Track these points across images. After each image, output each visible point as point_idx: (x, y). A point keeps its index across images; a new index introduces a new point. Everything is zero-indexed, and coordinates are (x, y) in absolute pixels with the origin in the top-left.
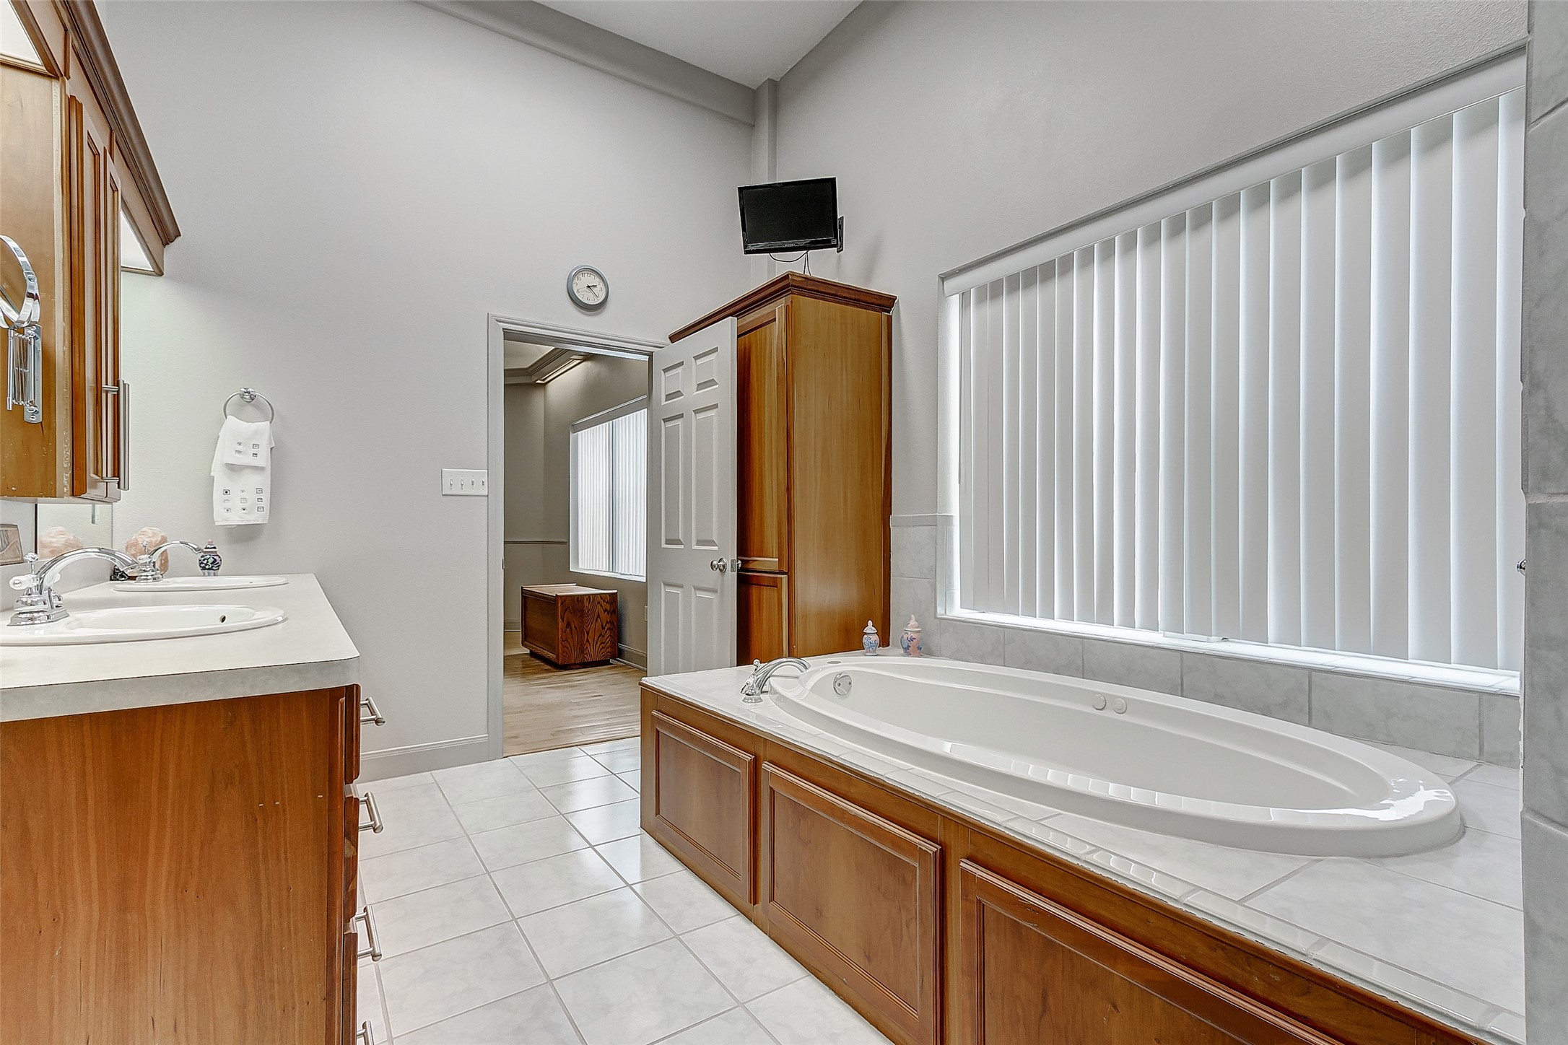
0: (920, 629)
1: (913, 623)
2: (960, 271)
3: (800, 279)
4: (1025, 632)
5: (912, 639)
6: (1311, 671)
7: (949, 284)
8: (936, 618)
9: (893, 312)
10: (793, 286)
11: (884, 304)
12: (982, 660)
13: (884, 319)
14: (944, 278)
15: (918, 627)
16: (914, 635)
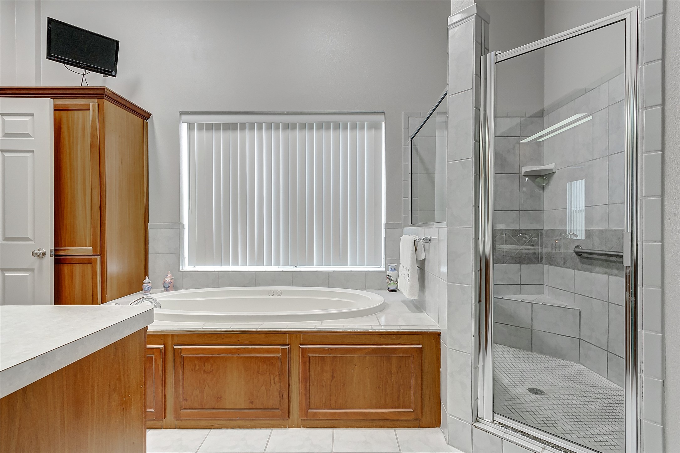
0: (173, 278)
1: (170, 275)
2: (191, 113)
3: (110, 93)
4: (229, 272)
5: (171, 283)
6: (329, 272)
7: (184, 117)
8: (179, 271)
9: (149, 121)
10: (106, 95)
11: (145, 116)
12: (207, 287)
13: (145, 124)
14: (182, 113)
15: (172, 277)
16: (172, 281)
